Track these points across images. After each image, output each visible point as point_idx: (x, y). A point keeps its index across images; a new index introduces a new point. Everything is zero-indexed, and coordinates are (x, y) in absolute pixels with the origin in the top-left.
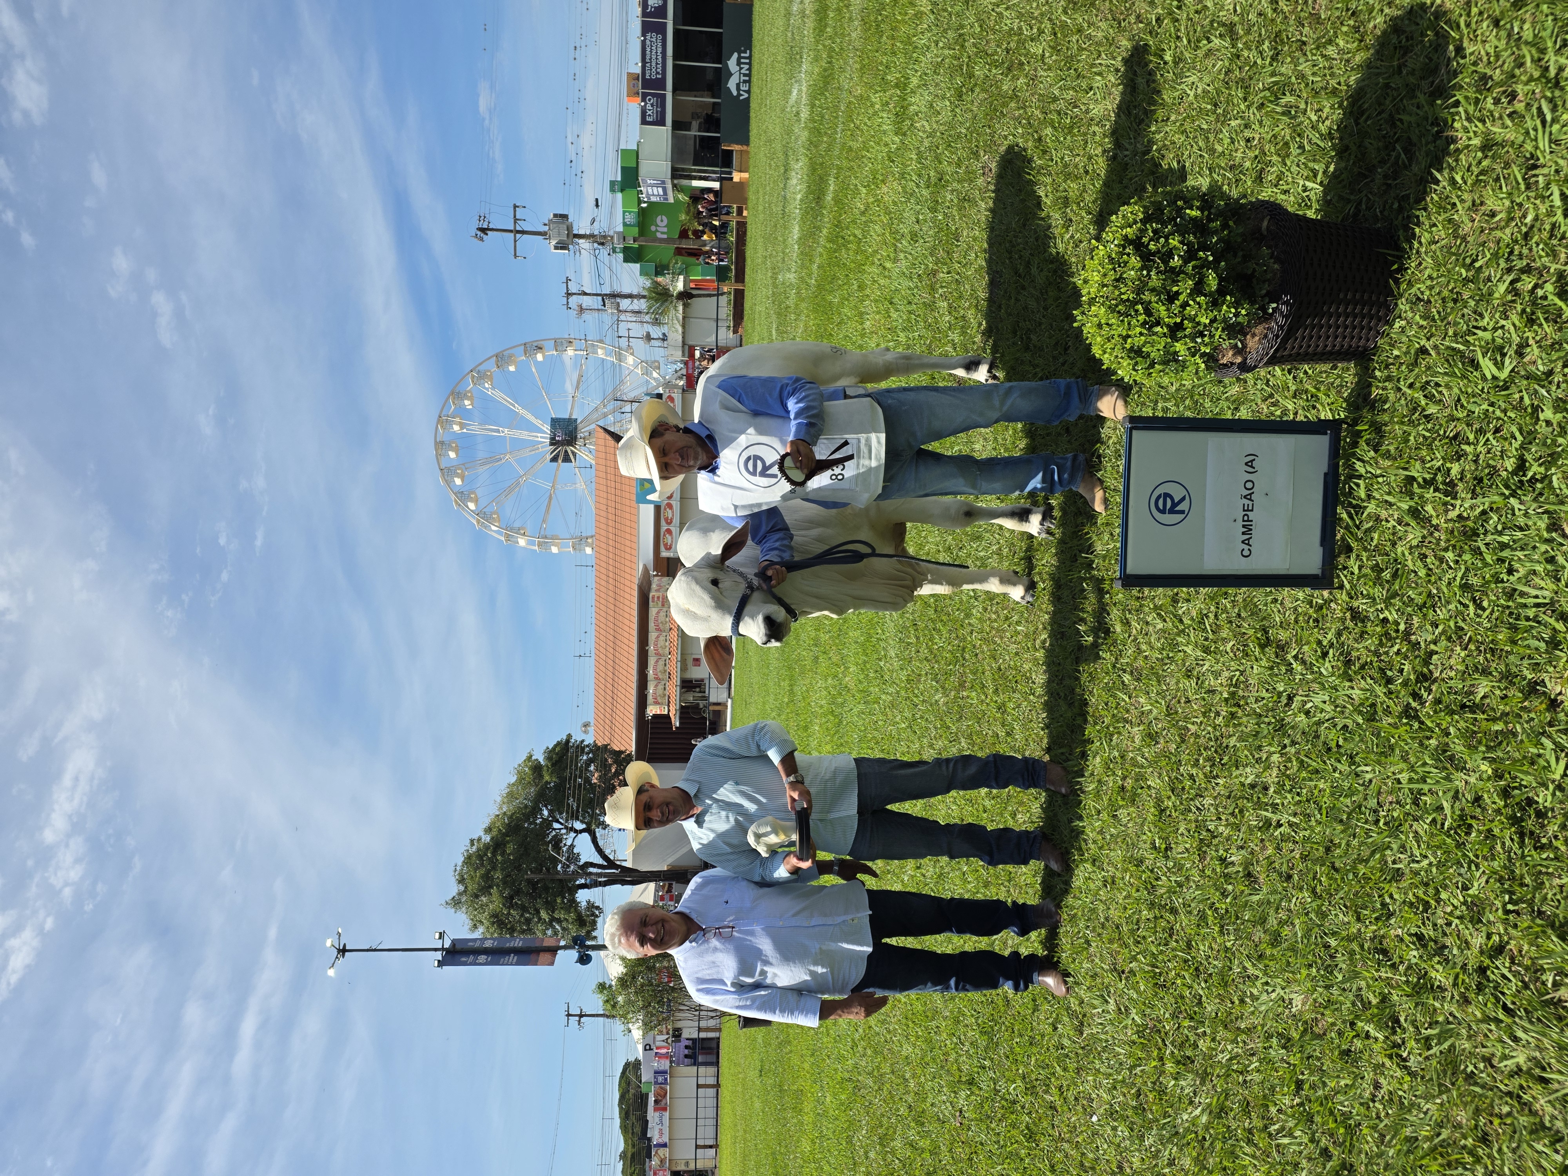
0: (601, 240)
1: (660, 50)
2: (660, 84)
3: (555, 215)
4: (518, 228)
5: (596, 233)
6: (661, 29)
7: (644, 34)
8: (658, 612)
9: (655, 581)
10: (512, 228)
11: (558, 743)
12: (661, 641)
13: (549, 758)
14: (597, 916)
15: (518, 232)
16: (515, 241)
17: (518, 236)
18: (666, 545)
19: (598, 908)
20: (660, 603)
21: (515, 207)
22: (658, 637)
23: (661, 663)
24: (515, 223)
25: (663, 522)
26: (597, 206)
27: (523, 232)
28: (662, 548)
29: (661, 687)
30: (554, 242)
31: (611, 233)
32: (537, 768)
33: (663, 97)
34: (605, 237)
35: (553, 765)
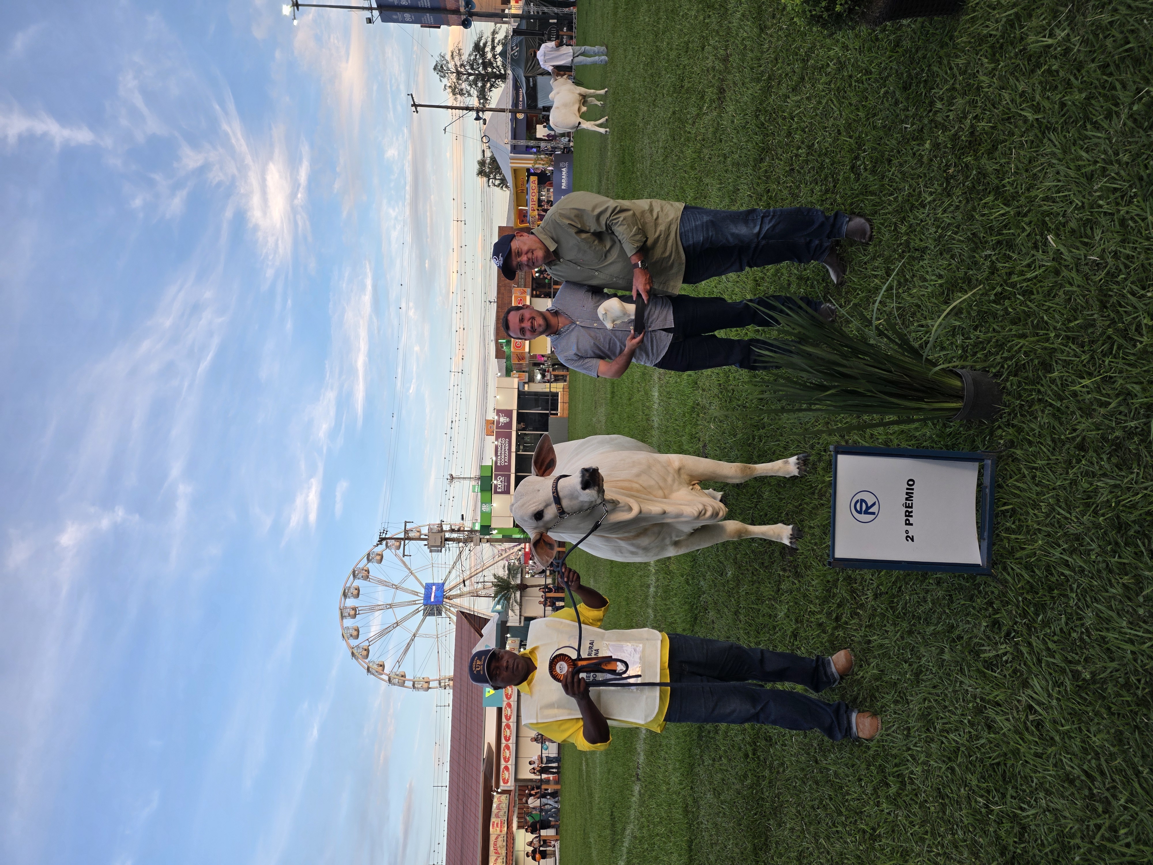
1: (507, 448)
2: (508, 468)
4: (407, 536)
6: (509, 436)
7: (497, 439)
8: (497, 838)
15: (407, 539)
16: (404, 546)
17: (407, 542)
18: (504, 780)
20: (498, 829)
21: (406, 522)
24: (405, 533)
25: (502, 761)
26: (463, 519)
27: (410, 539)
28: (501, 782)
33: (509, 477)
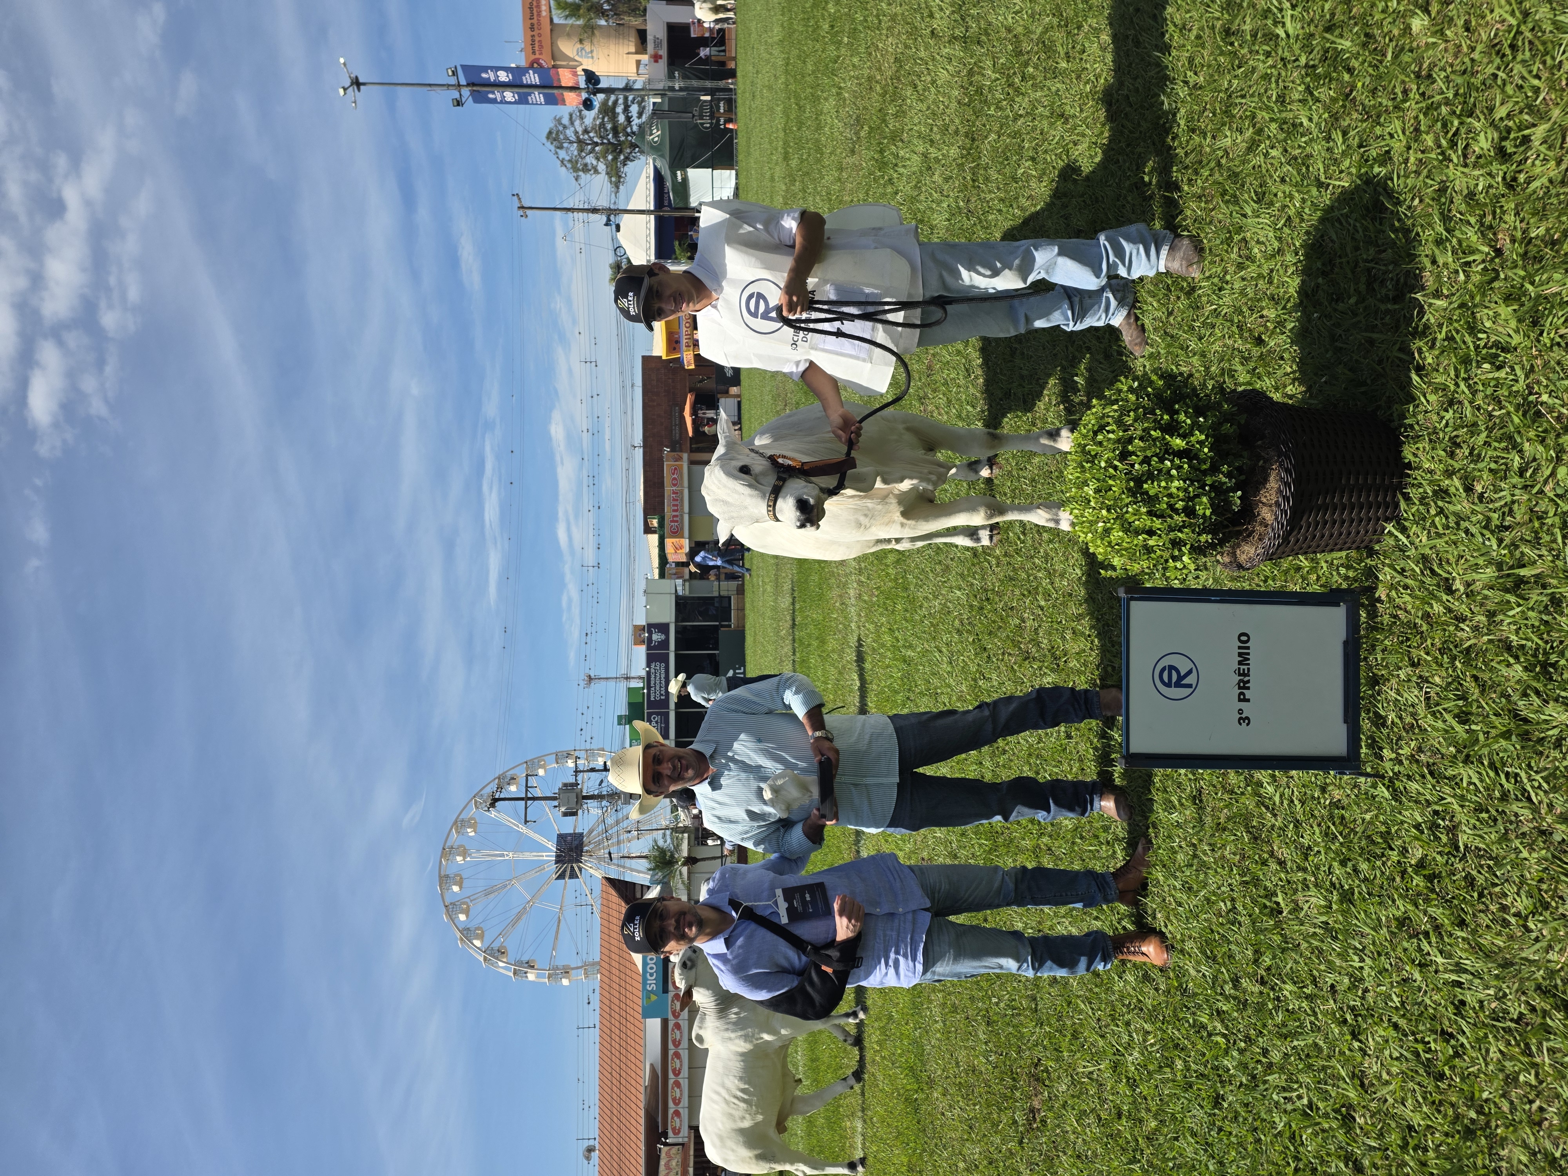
0: (610, 798)
1: (663, 676)
2: (665, 703)
3: (565, 785)
4: (529, 795)
5: (604, 793)
6: (665, 659)
7: (648, 665)
10: (523, 796)
15: (530, 799)
16: (526, 808)
17: (529, 802)
24: (527, 791)
27: (534, 799)
30: (563, 809)
33: (667, 715)
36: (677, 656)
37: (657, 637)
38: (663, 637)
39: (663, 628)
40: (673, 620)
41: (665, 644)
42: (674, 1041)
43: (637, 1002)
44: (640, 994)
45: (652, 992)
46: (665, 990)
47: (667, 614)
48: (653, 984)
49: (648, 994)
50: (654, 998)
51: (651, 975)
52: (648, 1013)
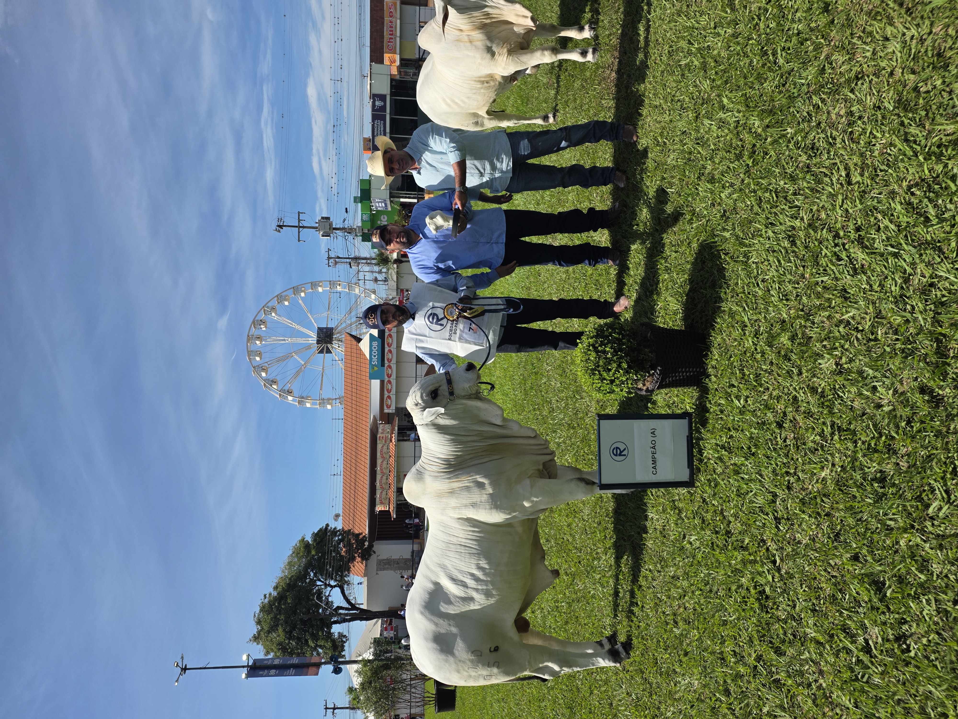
0: (350, 231)
1: (382, 129)
3: (323, 218)
4: (301, 225)
5: (346, 227)
6: (383, 118)
7: (373, 121)
8: (383, 447)
9: (381, 428)
10: (297, 225)
11: (321, 530)
12: (384, 465)
13: (315, 540)
14: (345, 642)
15: (301, 227)
16: (299, 232)
17: (301, 229)
18: (387, 406)
19: (345, 636)
20: (384, 441)
22: (382, 462)
23: (385, 478)
24: (299, 222)
25: (386, 392)
27: (304, 227)
28: (385, 407)
29: (384, 493)
30: (321, 233)
31: (355, 227)
32: (307, 546)
34: (351, 229)
35: (317, 544)
36: (391, 119)
37: (378, 103)
38: (382, 104)
39: (382, 97)
40: (389, 93)
41: (383, 108)
42: (388, 360)
43: (366, 370)
44: (368, 366)
45: (375, 365)
46: (383, 365)
47: (385, 89)
48: (375, 361)
49: (372, 366)
50: (376, 369)
51: (375, 356)
52: (373, 376)
